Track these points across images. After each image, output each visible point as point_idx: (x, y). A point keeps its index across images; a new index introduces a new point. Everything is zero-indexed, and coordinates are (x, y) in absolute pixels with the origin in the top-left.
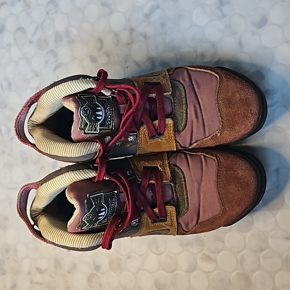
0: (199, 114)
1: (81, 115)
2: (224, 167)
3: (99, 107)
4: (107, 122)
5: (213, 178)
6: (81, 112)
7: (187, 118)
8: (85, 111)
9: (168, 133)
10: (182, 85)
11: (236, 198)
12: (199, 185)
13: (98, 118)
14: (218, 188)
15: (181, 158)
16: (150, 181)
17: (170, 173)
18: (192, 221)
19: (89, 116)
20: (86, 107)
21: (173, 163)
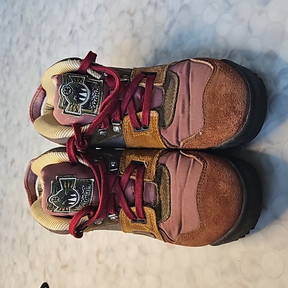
0: (186, 110)
1: (61, 93)
2: (207, 175)
3: (84, 88)
4: (92, 105)
5: (195, 186)
6: (62, 90)
7: (174, 113)
8: (66, 89)
9: (153, 127)
10: (178, 77)
11: (213, 214)
12: (182, 191)
13: (80, 99)
14: (197, 198)
15: (172, 158)
16: (131, 177)
17: (155, 172)
18: (174, 230)
19: (70, 96)
20: (68, 86)
21: (163, 162)
